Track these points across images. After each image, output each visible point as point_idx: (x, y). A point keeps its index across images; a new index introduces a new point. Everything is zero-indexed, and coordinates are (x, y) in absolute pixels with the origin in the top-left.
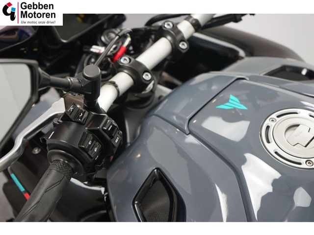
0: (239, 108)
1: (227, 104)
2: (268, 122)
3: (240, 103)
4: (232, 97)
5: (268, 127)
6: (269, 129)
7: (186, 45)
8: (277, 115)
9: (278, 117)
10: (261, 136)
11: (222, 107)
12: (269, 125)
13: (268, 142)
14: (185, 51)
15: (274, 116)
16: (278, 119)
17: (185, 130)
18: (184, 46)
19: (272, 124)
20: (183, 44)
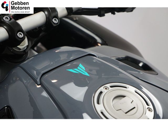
0: (83, 74)
1: (76, 69)
2: (102, 89)
3: (86, 71)
4: (80, 65)
5: (101, 93)
6: (101, 94)
7: (57, 20)
8: (111, 85)
9: (111, 87)
10: (94, 97)
11: (71, 70)
12: (103, 91)
13: (98, 103)
14: (56, 25)
15: (108, 85)
16: (110, 88)
17: (37, 81)
18: (55, 21)
19: (105, 91)
20: (56, 20)
